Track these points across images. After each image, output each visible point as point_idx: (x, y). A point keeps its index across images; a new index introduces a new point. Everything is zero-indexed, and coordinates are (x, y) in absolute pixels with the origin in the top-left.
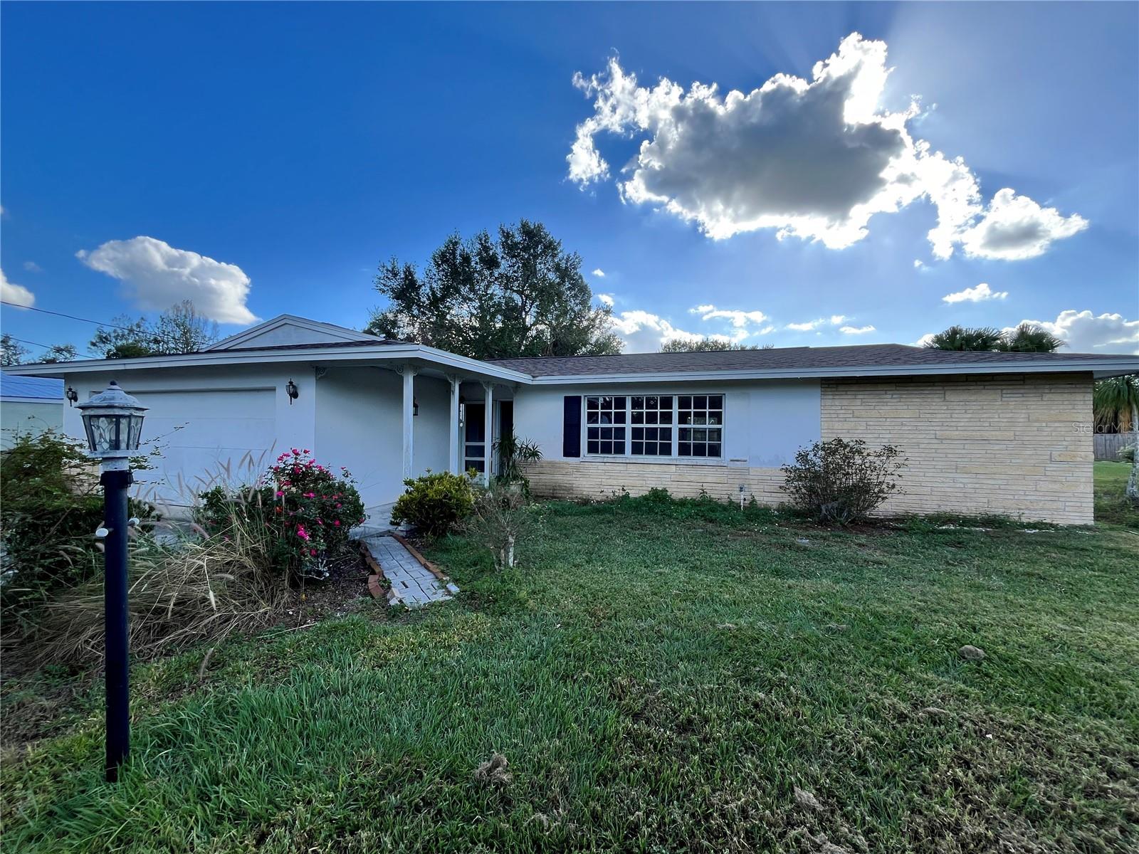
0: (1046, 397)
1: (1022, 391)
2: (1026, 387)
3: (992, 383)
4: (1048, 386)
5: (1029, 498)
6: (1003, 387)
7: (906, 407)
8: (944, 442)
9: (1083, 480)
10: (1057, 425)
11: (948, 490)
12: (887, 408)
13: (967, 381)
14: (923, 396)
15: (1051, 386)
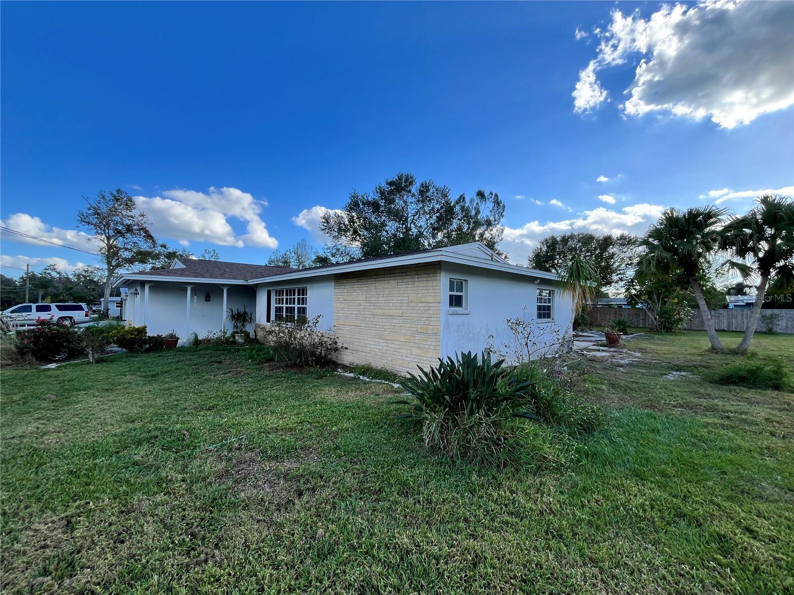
0: (417, 284)
1: (406, 280)
2: (408, 277)
3: (394, 275)
4: (417, 276)
5: (408, 359)
6: (399, 278)
7: (361, 293)
8: (376, 317)
9: (432, 347)
10: (421, 305)
11: (377, 350)
12: (355, 294)
13: (384, 274)
14: (367, 285)
15: (419, 276)
